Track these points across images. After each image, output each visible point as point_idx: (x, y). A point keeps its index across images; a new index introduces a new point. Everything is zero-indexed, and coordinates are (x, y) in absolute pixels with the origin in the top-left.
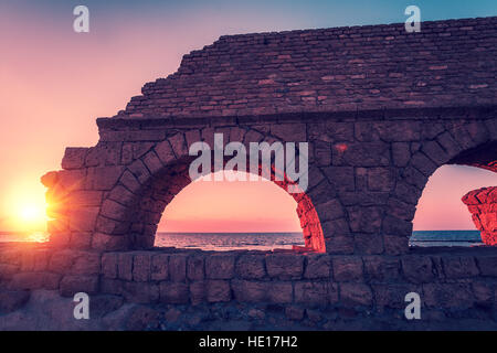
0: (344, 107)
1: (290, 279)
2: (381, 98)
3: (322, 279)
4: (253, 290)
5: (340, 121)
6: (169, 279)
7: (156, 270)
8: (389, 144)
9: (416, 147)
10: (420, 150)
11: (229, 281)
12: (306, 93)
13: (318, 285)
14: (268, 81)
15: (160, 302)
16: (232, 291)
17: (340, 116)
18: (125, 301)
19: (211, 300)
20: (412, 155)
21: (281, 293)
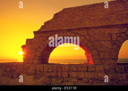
0: (97, 25)
1: (84, 71)
2: (108, 22)
3: (92, 72)
4: (74, 74)
5: (96, 29)
6: (52, 71)
7: (49, 69)
8: (110, 35)
9: (118, 35)
10: (120, 36)
11: (68, 72)
12: (87, 22)
13: (92, 73)
14: (76, 20)
15: (50, 77)
16: (69, 75)
17: (96, 28)
18: (42, 77)
19: (63, 77)
20: (117, 37)
21: (82, 75)
